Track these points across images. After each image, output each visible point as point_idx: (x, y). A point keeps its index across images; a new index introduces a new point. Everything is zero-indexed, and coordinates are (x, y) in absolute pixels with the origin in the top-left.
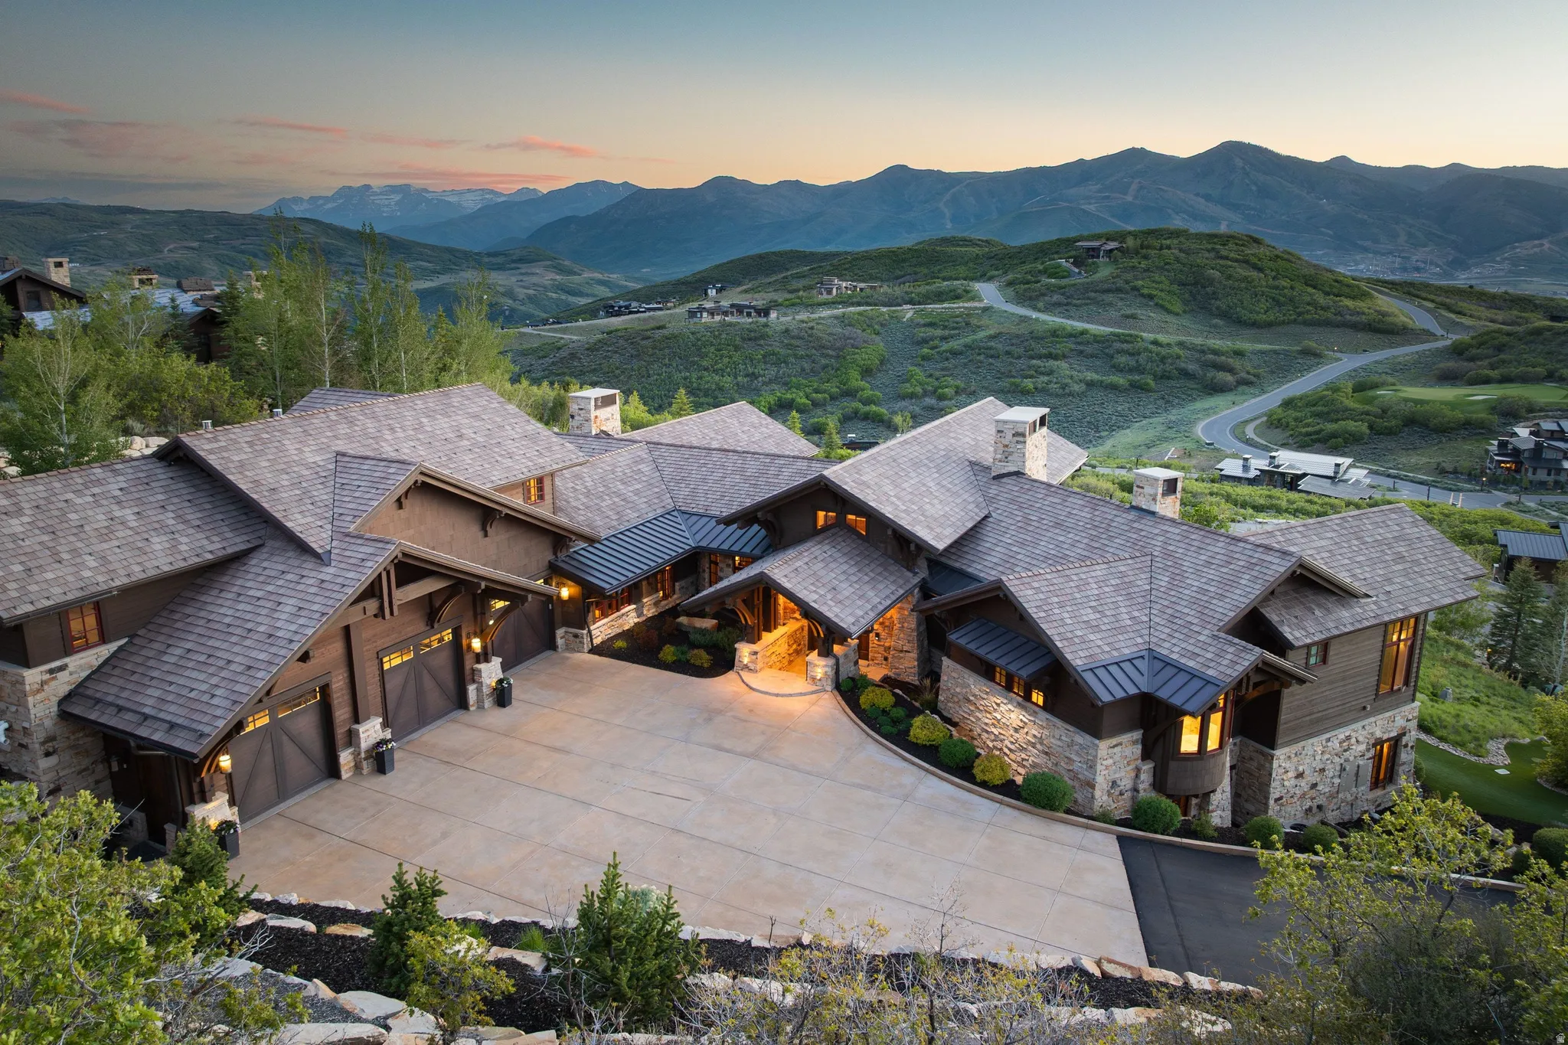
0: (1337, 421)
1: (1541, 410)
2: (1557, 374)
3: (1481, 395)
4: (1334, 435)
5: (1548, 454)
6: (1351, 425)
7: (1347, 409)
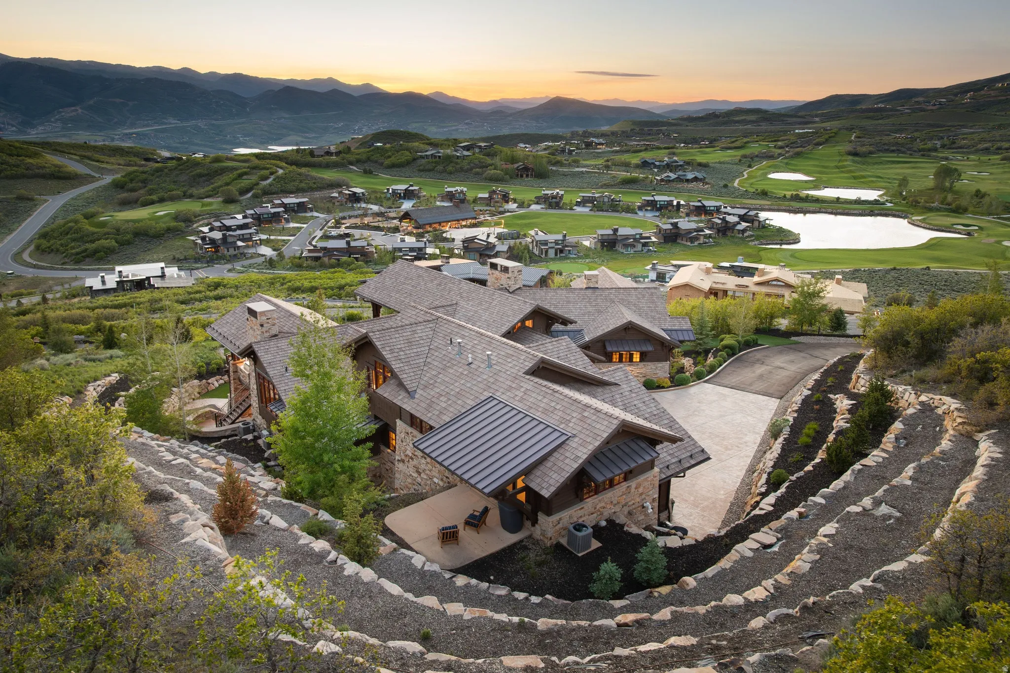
0: (93, 242)
1: (200, 215)
2: (188, 194)
3: (162, 211)
4: (96, 252)
5: (230, 240)
6: (103, 242)
7: (93, 233)
